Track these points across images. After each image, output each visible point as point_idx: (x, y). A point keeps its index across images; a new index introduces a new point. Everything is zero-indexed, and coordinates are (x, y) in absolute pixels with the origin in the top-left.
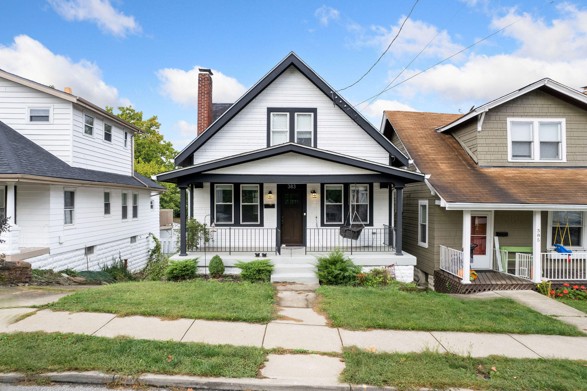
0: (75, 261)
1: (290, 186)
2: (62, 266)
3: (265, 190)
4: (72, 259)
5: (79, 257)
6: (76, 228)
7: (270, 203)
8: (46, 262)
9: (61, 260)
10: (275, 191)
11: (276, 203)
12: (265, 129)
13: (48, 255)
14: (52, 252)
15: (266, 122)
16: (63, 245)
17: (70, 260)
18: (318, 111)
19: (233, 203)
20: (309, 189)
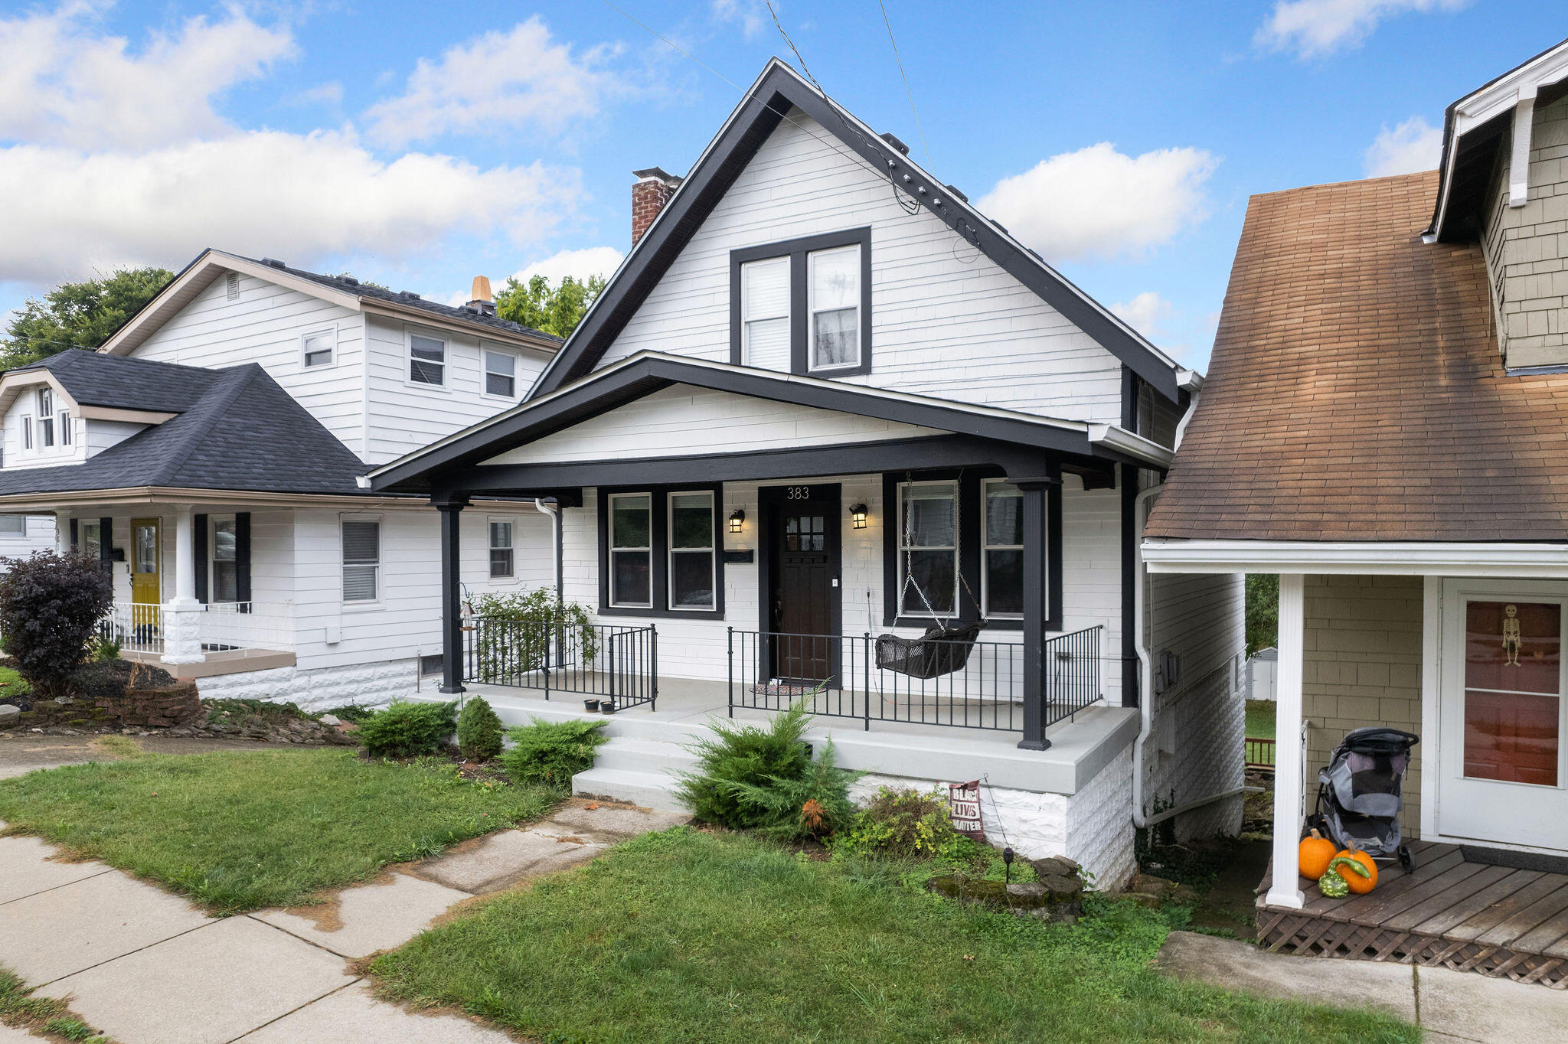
0: (386, 689)
1: (794, 493)
2: (341, 697)
3: (728, 509)
4: (375, 683)
5: (400, 680)
6: (383, 611)
7: (741, 547)
8: (285, 685)
9: (338, 684)
10: (753, 508)
11: (755, 547)
12: (726, 317)
13: (288, 670)
14: (302, 664)
15: (726, 298)
16: (338, 649)
17: (368, 685)
18: (875, 237)
19: (650, 549)
20: (847, 501)
